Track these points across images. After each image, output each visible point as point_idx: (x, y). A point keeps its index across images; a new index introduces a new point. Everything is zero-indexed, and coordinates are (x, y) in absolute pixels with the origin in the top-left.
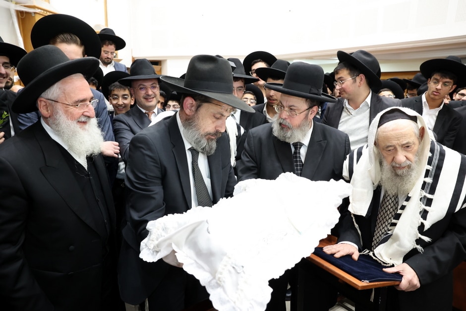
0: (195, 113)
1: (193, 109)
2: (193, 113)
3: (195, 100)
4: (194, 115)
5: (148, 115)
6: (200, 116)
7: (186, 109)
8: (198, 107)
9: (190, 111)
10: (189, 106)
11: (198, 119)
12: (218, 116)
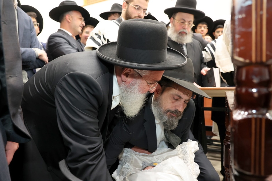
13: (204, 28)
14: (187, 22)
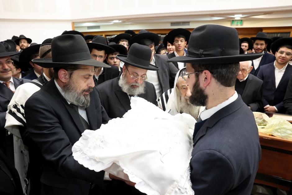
0: (70, 80)
1: (67, 77)
2: (68, 80)
3: (67, 70)
4: (69, 81)
5: (6, 85)
6: (74, 80)
7: (62, 79)
8: (71, 75)
9: (65, 79)
10: (63, 76)
11: (74, 83)
12: (87, 77)
13: (181, 41)
14: (140, 76)
